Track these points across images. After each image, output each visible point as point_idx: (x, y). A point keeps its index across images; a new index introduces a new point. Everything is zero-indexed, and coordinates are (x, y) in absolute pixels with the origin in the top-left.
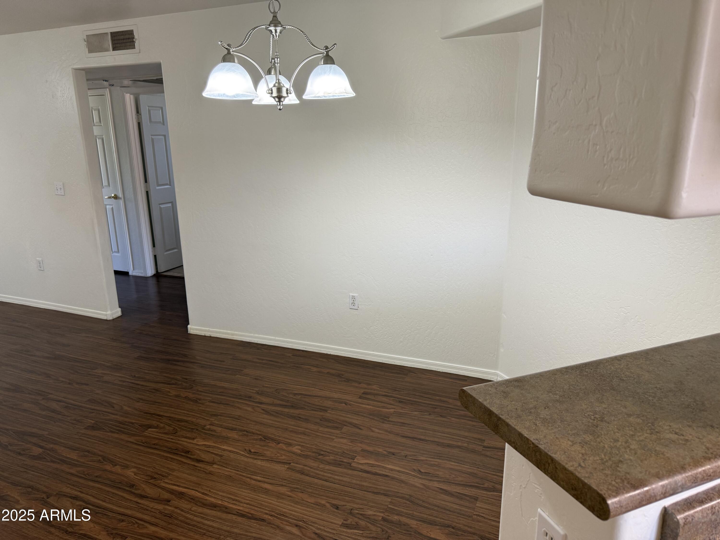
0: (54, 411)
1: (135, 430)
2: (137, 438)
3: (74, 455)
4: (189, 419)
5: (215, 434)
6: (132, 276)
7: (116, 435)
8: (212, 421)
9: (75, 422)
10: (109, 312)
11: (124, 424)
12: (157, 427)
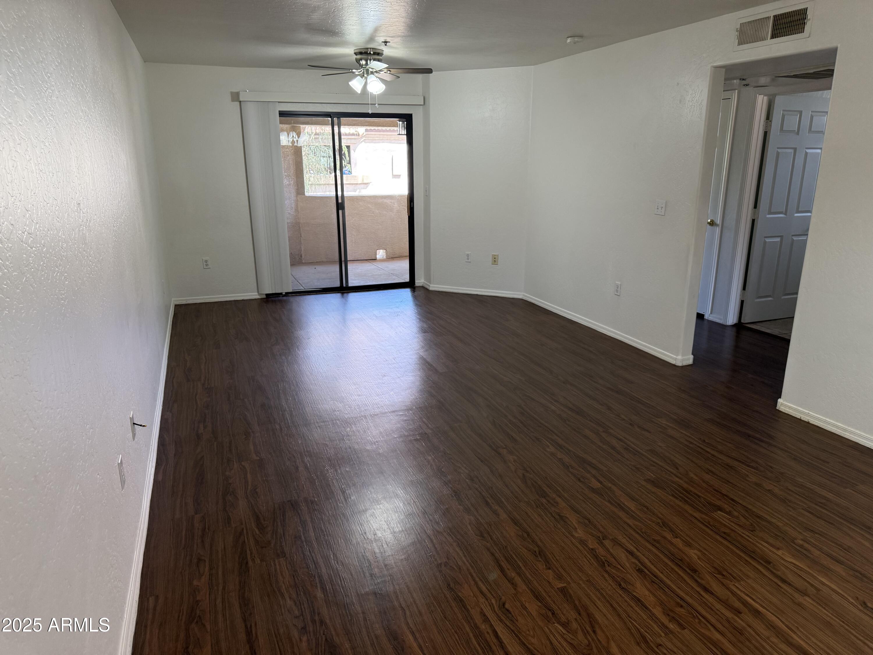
0: (613, 448)
1: (702, 505)
2: (704, 516)
3: (631, 505)
4: (773, 520)
5: (811, 556)
6: (708, 320)
7: (677, 502)
8: (806, 536)
9: (634, 468)
10: (679, 357)
11: (689, 494)
12: (729, 513)
